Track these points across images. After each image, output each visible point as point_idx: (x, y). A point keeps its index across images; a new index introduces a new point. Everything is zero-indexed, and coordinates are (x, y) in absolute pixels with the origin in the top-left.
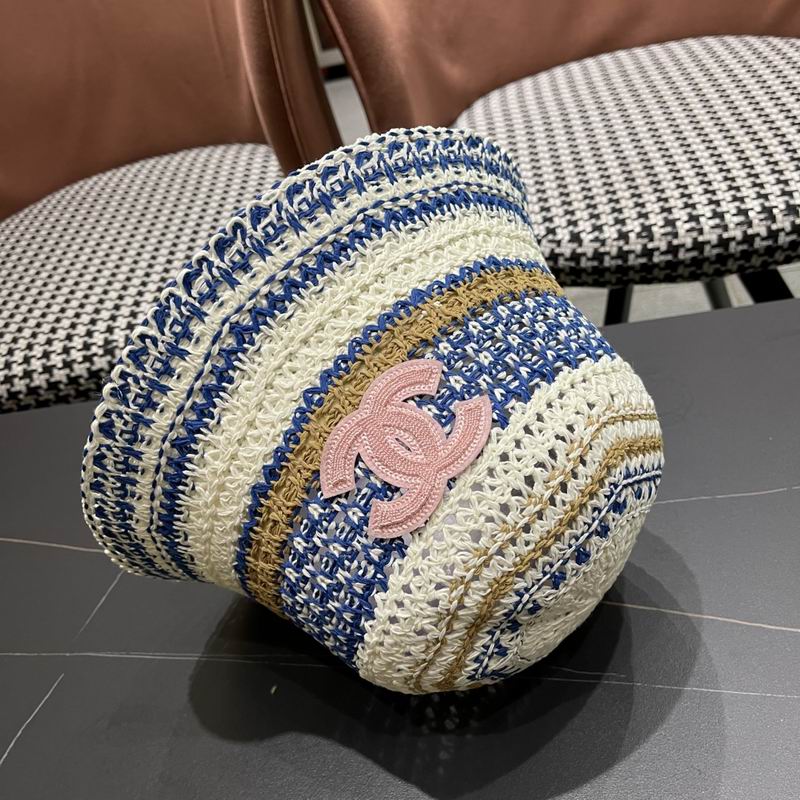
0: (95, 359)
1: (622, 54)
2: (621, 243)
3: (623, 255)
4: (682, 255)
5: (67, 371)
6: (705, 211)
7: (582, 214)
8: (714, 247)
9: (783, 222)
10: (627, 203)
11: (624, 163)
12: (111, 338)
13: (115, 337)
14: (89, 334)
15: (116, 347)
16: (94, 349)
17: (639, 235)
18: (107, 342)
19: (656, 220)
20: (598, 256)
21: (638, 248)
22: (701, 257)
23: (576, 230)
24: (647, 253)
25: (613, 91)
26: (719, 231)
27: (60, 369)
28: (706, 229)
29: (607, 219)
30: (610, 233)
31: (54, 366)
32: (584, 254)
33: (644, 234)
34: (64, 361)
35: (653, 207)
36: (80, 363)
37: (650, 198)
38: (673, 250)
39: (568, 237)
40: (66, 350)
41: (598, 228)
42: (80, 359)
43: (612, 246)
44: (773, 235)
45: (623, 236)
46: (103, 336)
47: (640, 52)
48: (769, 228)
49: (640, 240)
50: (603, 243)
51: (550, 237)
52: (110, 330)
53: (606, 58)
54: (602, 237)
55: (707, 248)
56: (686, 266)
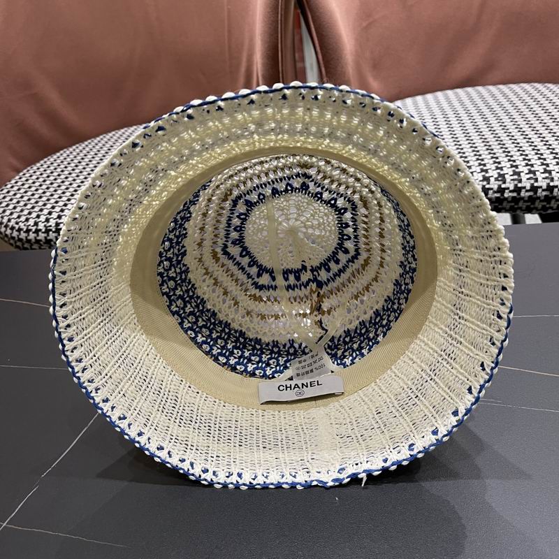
1: (480, 88)
2: (485, 183)
4: (523, 194)
6: (539, 168)
10: (488, 161)
11: (485, 141)
17: (496, 179)
19: (508, 171)
21: (496, 187)
22: (535, 196)
24: (501, 190)
25: (475, 105)
26: (548, 181)
28: (540, 179)
29: (476, 169)
30: (478, 177)
33: (500, 179)
35: (505, 164)
37: (503, 159)
38: (518, 190)
45: (486, 179)
47: (491, 88)
49: (497, 182)
53: (469, 89)
55: (540, 190)
56: (525, 201)
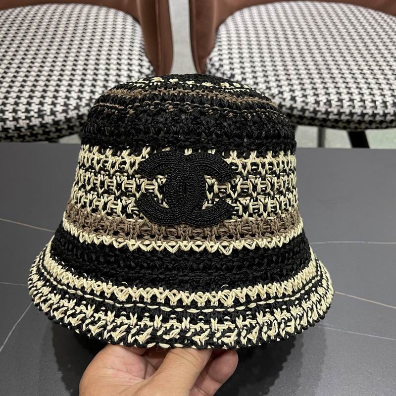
0: (33, 119)
2: (316, 106)
3: (315, 112)
4: (343, 117)
5: (15, 123)
6: (357, 97)
7: (297, 87)
8: (358, 116)
9: (391, 110)
10: (319, 86)
12: (42, 108)
13: (44, 108)
14: (29, 104)
15: (45, 114)
16: (32, 113)
17: (325, 104)
18: (40, 111)
19: (334, 98)
20: (303, 110)
21: (323, 110)
22: (351, 120)
23: (294, 95)
24: (327, 113)
26: (362, 109)
27: (10, 121)
28: (357, 106)
29: (310, 92)
30: (311, 99)
31: (7, 119)
32: (296, 108)
34: (14, 117)
35: (332, 90)
36: (23, 120)
37: (330, 85)
38: (340, 114)
39: (289, 98)
40: (15, 111)
41: (305, 96)
42: (24, 118)
43: (311, 106)
44: (385, 115)
45: (317, 102)
46: (37, 107)
48: (384, 111)
49: (325, 106)
50: (307, 104)
51: (280, 95)
52: (41, 104)
54: (306, 101)
55: (355, 116)
56: (344, 123)
